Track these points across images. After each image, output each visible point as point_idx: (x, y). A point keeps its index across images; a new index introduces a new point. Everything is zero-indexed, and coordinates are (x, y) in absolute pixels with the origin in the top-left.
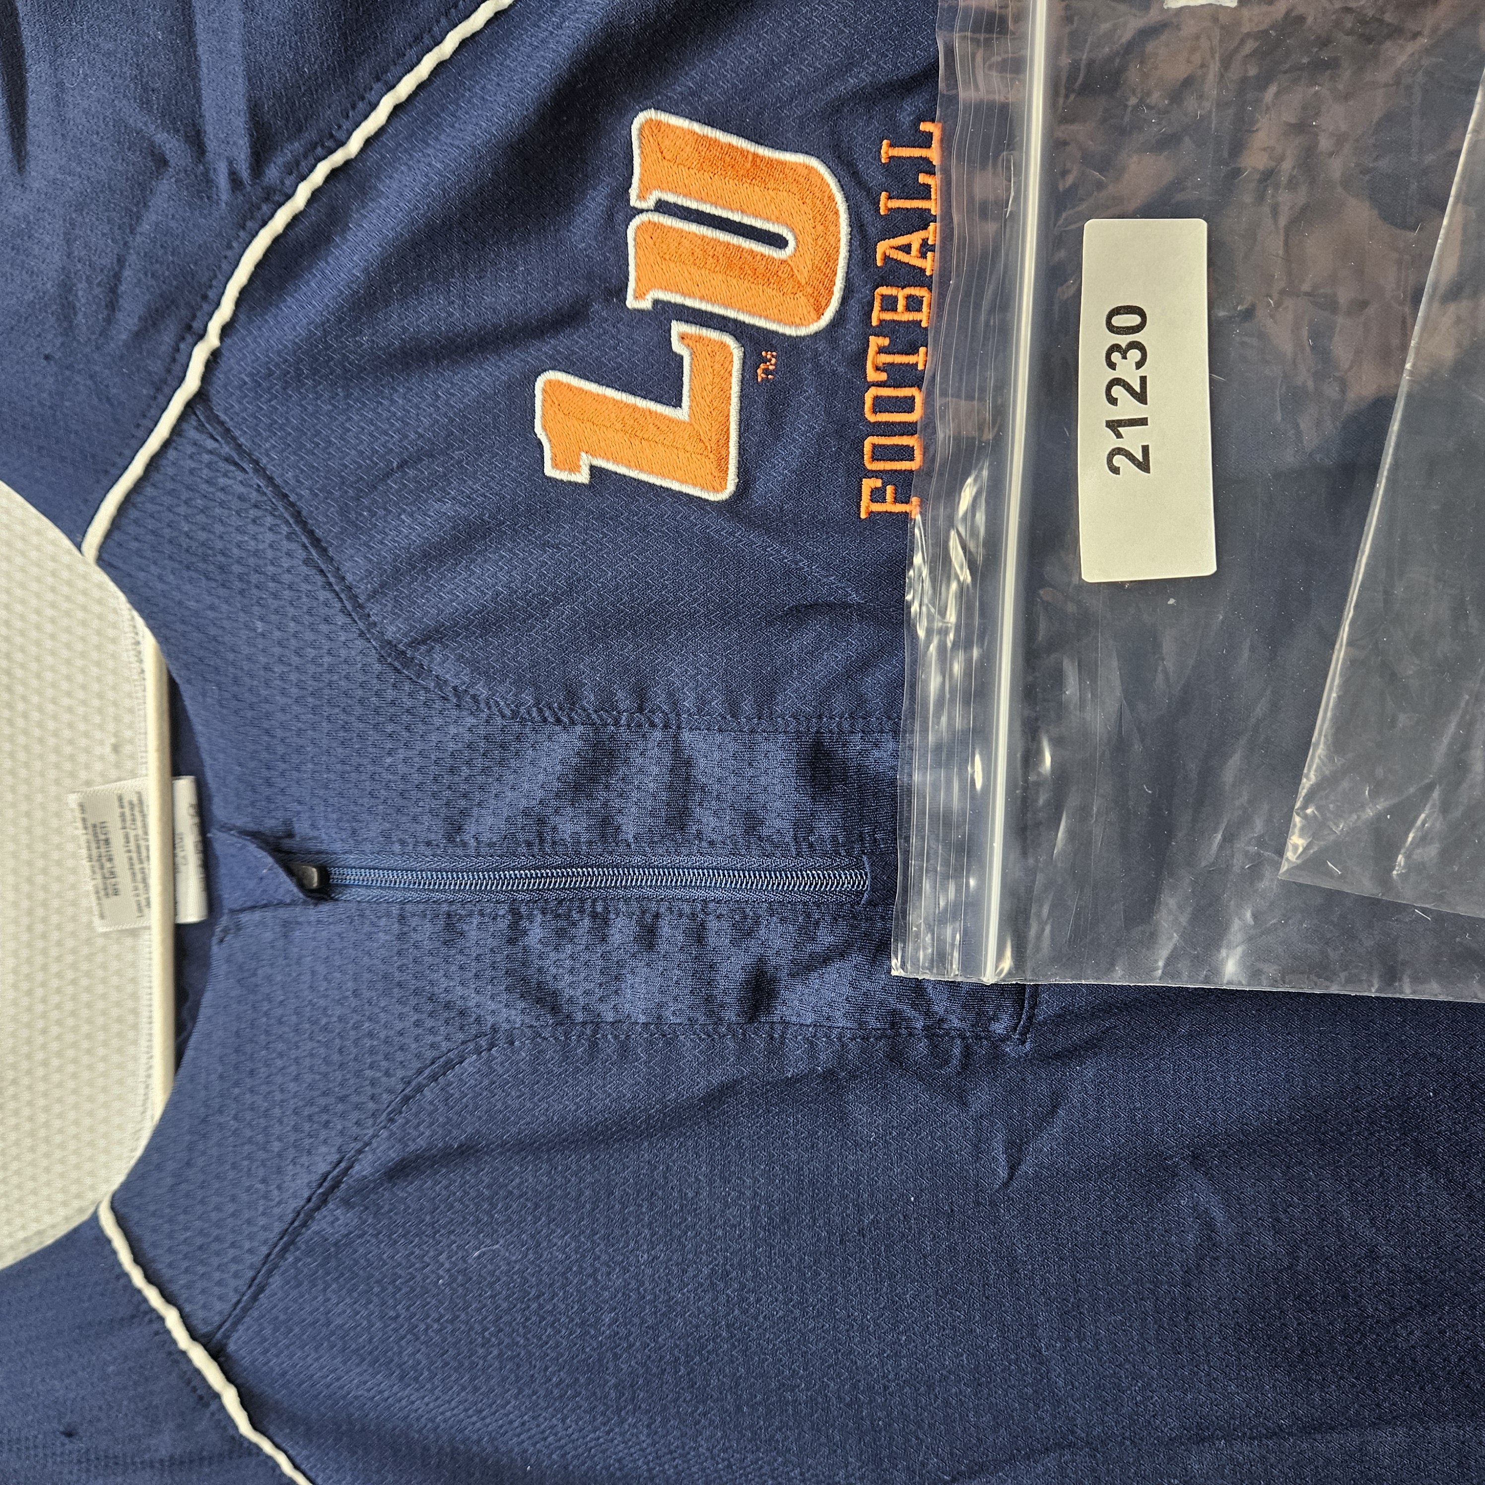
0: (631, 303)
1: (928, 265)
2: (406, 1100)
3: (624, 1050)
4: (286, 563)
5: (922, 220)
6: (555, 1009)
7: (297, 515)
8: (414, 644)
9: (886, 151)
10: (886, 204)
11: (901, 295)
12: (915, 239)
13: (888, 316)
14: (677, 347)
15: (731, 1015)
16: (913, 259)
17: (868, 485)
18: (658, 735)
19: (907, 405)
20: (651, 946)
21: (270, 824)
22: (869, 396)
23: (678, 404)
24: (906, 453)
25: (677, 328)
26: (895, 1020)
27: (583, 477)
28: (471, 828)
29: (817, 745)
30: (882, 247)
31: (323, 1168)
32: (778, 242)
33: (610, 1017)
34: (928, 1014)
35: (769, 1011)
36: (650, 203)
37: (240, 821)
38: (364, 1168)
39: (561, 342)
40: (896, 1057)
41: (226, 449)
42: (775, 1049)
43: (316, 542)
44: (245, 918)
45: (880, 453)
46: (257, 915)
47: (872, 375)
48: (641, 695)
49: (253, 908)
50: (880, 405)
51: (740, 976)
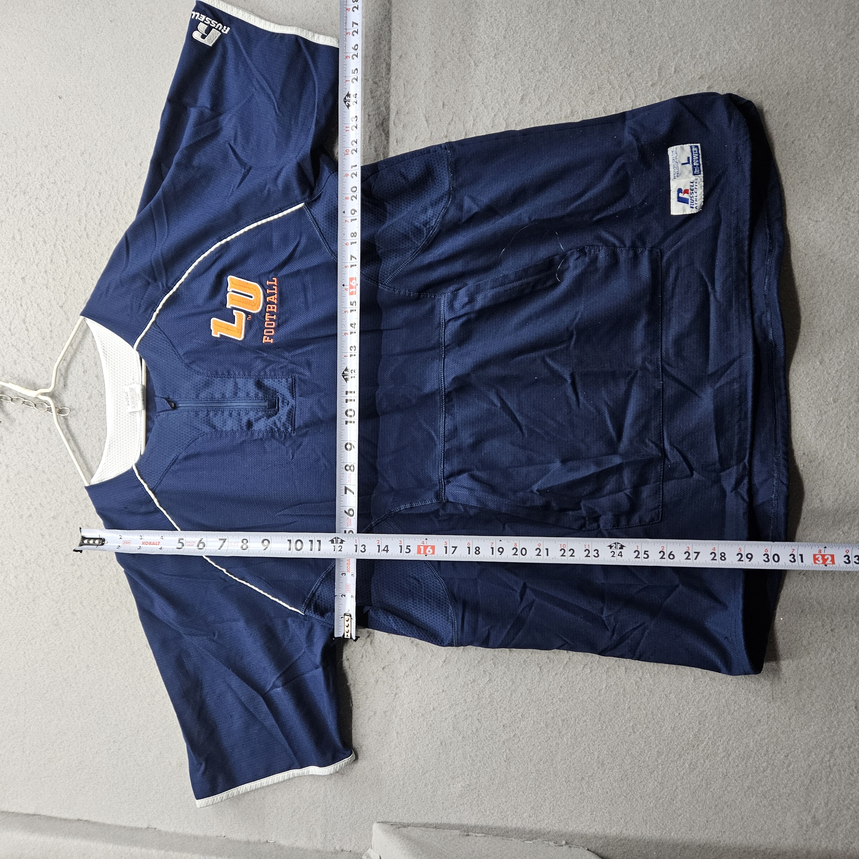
0: (227, 307)
1: (276, 301)
2: (188, 445)
3: (226, 435)
4: (168, 350)
5: (274, 294)
6: (215, 428)
7: (170, 341)
8: (190, 363)
9: (268, 283)
10: (268, 291)
11: (271, 306)
12: (273, 297)
13: (269, 310)
14: (234, 314)
15: (245, 428)
16: (273, 300)
17: (264, 337)
18: (232, 379)
19: (272, 325)
20: (231, 416)
21: (166, 396)
22: (266, 323)
23: (234, 323)
24: (271, 332)
25: (234, 311)
26: (272, 429)
27: (218, 336)
28: (200, 396)
29: (259, 381)
30: (268, 298)
31: (173, 458)
32: (252, 297)
33: (224, 430)
34: (277, 428)
35: (252, 428)
36: (230, 291)
37: (160, 396)
38: (180, 457)
39: (216, 313)
40: (273, 436)
41: (159, 330)
42: (252, 434)
43: (173, 346)
44: (160, 414)
45: (267, 332)
46: (162, 413)
47: (266, 320)
48: (229, 372)
49: (162, 412)
50: (268, 324)
51: (246, 421)
